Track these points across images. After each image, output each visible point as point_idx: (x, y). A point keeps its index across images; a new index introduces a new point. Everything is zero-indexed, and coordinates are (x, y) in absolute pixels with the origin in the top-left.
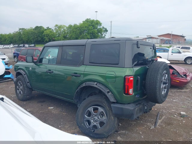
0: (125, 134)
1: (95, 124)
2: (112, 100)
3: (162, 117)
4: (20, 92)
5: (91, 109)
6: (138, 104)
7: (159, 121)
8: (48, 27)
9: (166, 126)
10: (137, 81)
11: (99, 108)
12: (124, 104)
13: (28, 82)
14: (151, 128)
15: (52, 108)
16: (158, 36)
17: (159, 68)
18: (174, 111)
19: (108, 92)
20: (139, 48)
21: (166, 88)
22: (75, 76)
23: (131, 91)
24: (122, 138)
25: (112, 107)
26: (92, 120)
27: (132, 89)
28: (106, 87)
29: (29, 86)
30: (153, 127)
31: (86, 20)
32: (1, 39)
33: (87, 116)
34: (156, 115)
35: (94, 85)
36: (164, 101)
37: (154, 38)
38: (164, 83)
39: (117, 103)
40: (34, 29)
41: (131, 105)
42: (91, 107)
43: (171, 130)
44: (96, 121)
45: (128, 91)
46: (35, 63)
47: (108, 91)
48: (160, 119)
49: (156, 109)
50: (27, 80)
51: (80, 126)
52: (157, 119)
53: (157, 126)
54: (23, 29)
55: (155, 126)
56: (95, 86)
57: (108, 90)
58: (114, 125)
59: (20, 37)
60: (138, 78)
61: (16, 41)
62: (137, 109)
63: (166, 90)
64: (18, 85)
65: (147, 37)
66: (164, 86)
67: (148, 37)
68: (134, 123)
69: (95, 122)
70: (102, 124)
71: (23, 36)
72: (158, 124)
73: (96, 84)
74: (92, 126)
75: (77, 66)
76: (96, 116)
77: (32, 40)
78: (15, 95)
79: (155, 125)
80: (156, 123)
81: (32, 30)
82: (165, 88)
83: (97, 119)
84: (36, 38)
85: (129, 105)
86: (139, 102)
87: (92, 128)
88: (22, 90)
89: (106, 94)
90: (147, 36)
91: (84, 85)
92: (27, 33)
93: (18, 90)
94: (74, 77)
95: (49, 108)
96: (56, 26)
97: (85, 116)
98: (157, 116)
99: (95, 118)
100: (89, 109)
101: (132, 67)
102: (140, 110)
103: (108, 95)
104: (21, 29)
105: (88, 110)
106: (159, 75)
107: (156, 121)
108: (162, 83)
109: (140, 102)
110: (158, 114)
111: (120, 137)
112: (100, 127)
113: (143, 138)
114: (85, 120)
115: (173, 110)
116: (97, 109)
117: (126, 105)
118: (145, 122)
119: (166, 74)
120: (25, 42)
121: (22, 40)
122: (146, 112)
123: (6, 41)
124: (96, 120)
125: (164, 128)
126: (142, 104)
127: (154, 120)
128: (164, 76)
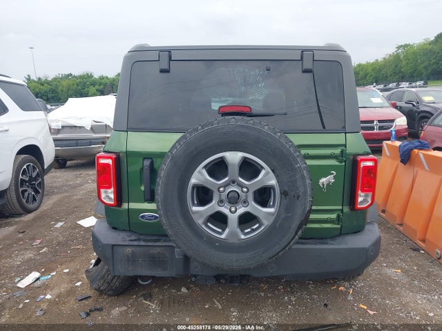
20: (165, 71)
40: (431, 43)
45: (99, 193)
54: (406, 46)
59: (396, 66)
61: (387, 77)
62: (129, 249)
71: (404, 62)
77: (423, 71)
81: (428, 46)
84: (434, 63)
92: (414, 53)
101: (127, 131)
104: (401, 46)
120: (407, 76)
121: (400, 72)
123: (367, 78)
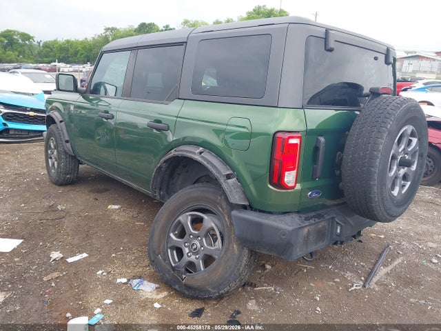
0: (270, 297)
1: (193, 258)
2: (236, 198)
3: (393, 259)
4: (53, 164)
5: (186, 219)
6: (312, 217)
7: (382, 272)
8: (167, 26)
9: (397, 287)
10: (316, 149)
11: (206, 218)
12: (270, 213)
13: (67, 142)
14: (352, 286)
15: (117, 207)
16: (437, 53)
17: (388, 116)
18: (434, 245)
19: (228, 177)
20: (331, 50)
21: (411, 177)
22: (157, 129)
23: (290, 177)
24: (259, 305)
25: (233, 218)
26: (186, 247)
27: (294, 173)
28: (225, 161)
29: (69, 150)
30: (357, 285)
31: (254, 10)
32: (68, 50)
33: (175, 235)
34: (380, 251)
35: (195, 153)
36: (396, 217)
37: (424, 57)
38: (404, 164)
39: (249, 207)
40: (136, 30)
41: (288, 218)
42: (188, 214)
43: (411, 300)
44: (196, 252)
45: (281, 177)
46: (82, 93)
47: (228, 173)
48: (385, 266)
49: (382, 236)
50: (64, 137)
51: (153, 261)
52: (377, 265)
53: (373, 284)
54: (113, 29)
55: (364, 284)
56: (197, 157)
57: (230, 172)
58: (239, 269)
60: (318, 141)
62: (306, 230)
63: (409, 183)
64: (50, 148)
65: (405, 55)
66: (402, 171)
67: (409, 55)
68: (309, 267)
69: (194, 254)
70: (208, 260)
72: (375, 279)
73: (201, 153)
74: (184, 264)
75: (165, 102)
76: (196, 237)
78: (46, 172)
79: (366, 280)
80: (370, 274)
81: (133, 33)
82: (405, 177)
83: (199, 246)
85: (282, 217)
86: (318, 212)
87: (183, 270)
88: (56, 160)
89: (222, 180)
90: (407, 53)
91: (173, 153)
93: (51, 158)
94: (155, 131)
95: (109, 207)
96: (186, 22)
97: (172, 235)
98: (381, 255)
99: (193, 244)
100: (180, 218)
101: (303, 108)
102: (320, 235)
103: (224, 186)
104: (109, 28)
105: (179, 222)
106: (385, 135)
107: (372, 270)
108: (396, 162)
109: (321, 212)
110: (383, 252)
111: (257, 301)
112: (202, 269)
113: (319, 313)
114: (169, 245)
115: (430, 244)
116: (201, 220)
117: (272, 217)
118: (342, 268)
119: (413, 135)
122: (338, 242)
123: (78, 56)
124: (195, 249)
125: (390, 292)
126: (327, 217)
127: (368, 267)
128: (405, 141)
